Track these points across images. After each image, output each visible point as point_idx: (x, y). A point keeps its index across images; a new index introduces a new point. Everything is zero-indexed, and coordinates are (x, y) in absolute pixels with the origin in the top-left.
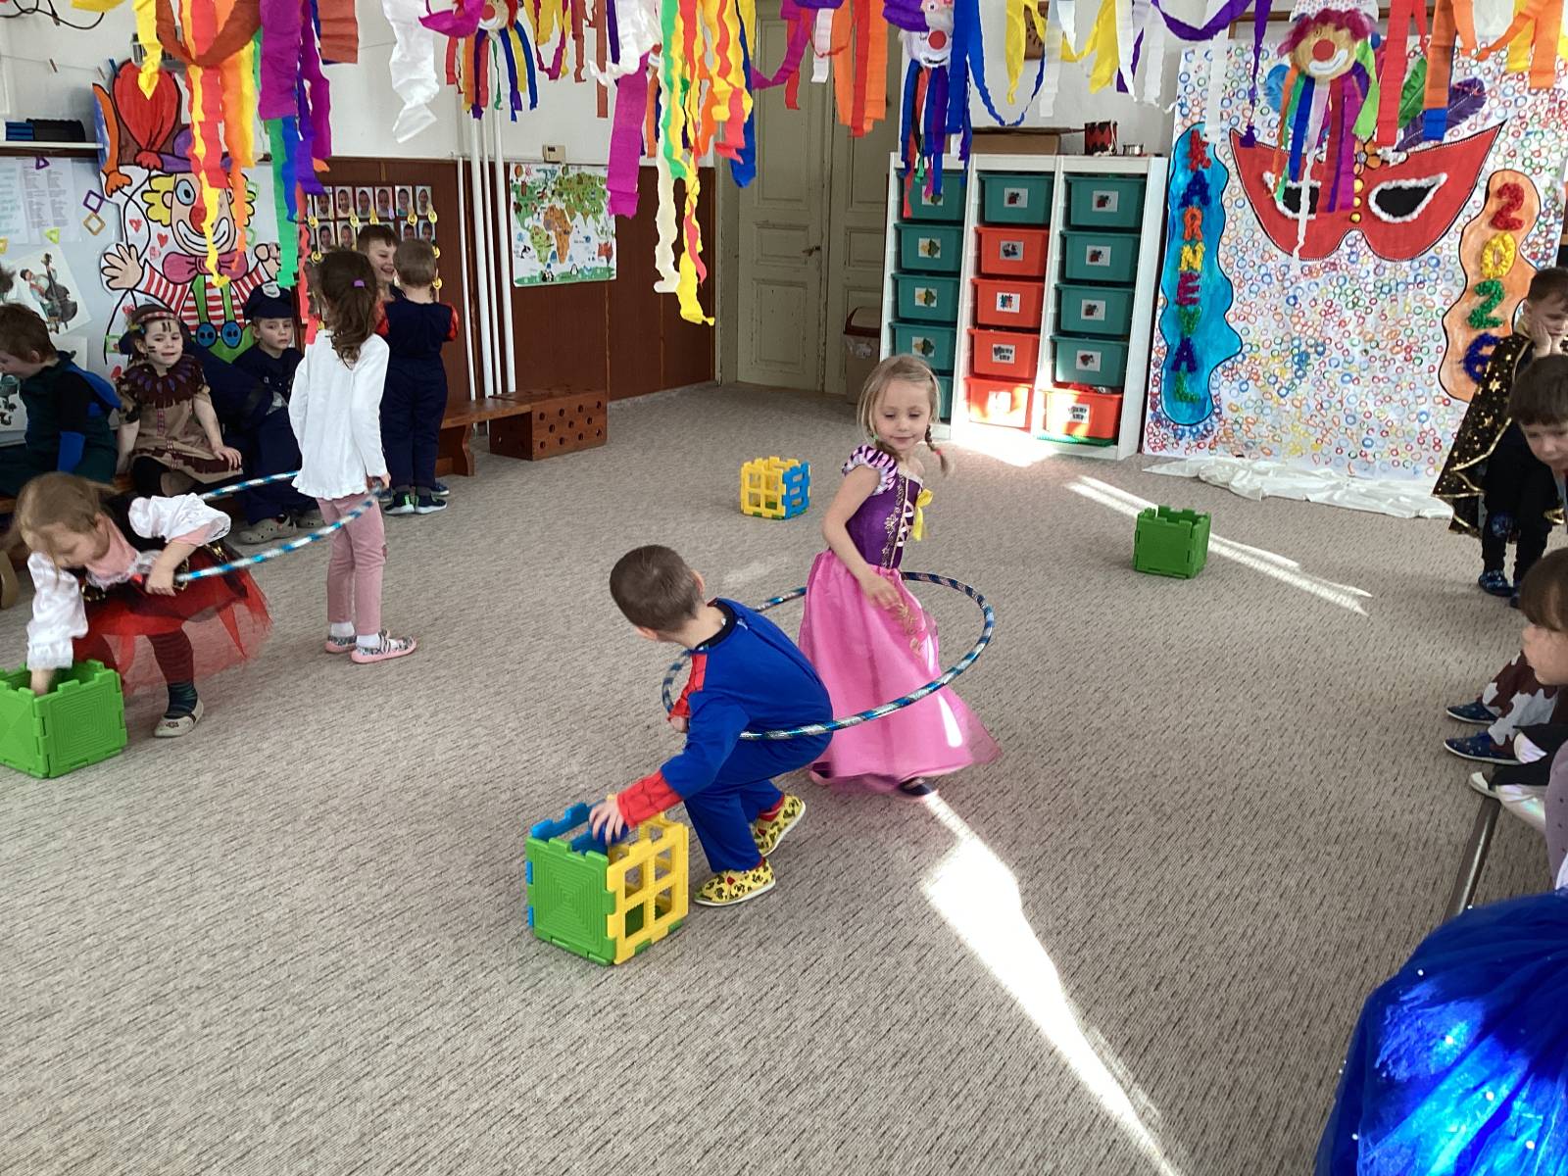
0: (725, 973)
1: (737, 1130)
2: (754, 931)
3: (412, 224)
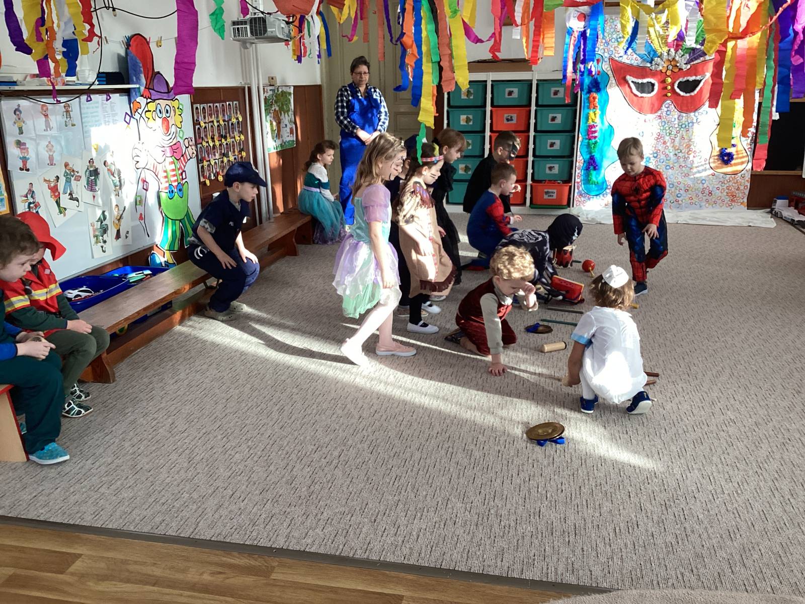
3: (234, 122)
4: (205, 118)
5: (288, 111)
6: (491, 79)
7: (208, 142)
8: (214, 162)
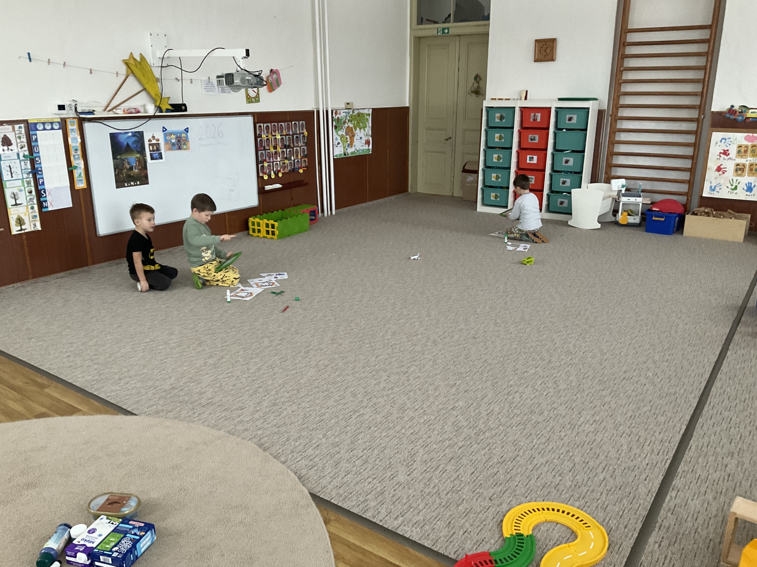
0: (455, 400)
1: (469, 443)
2: (462, 388)
3: (298, 136)
4: (268, 133)
5: (364, 127)
7: (269, 149)
8: (275, 163)
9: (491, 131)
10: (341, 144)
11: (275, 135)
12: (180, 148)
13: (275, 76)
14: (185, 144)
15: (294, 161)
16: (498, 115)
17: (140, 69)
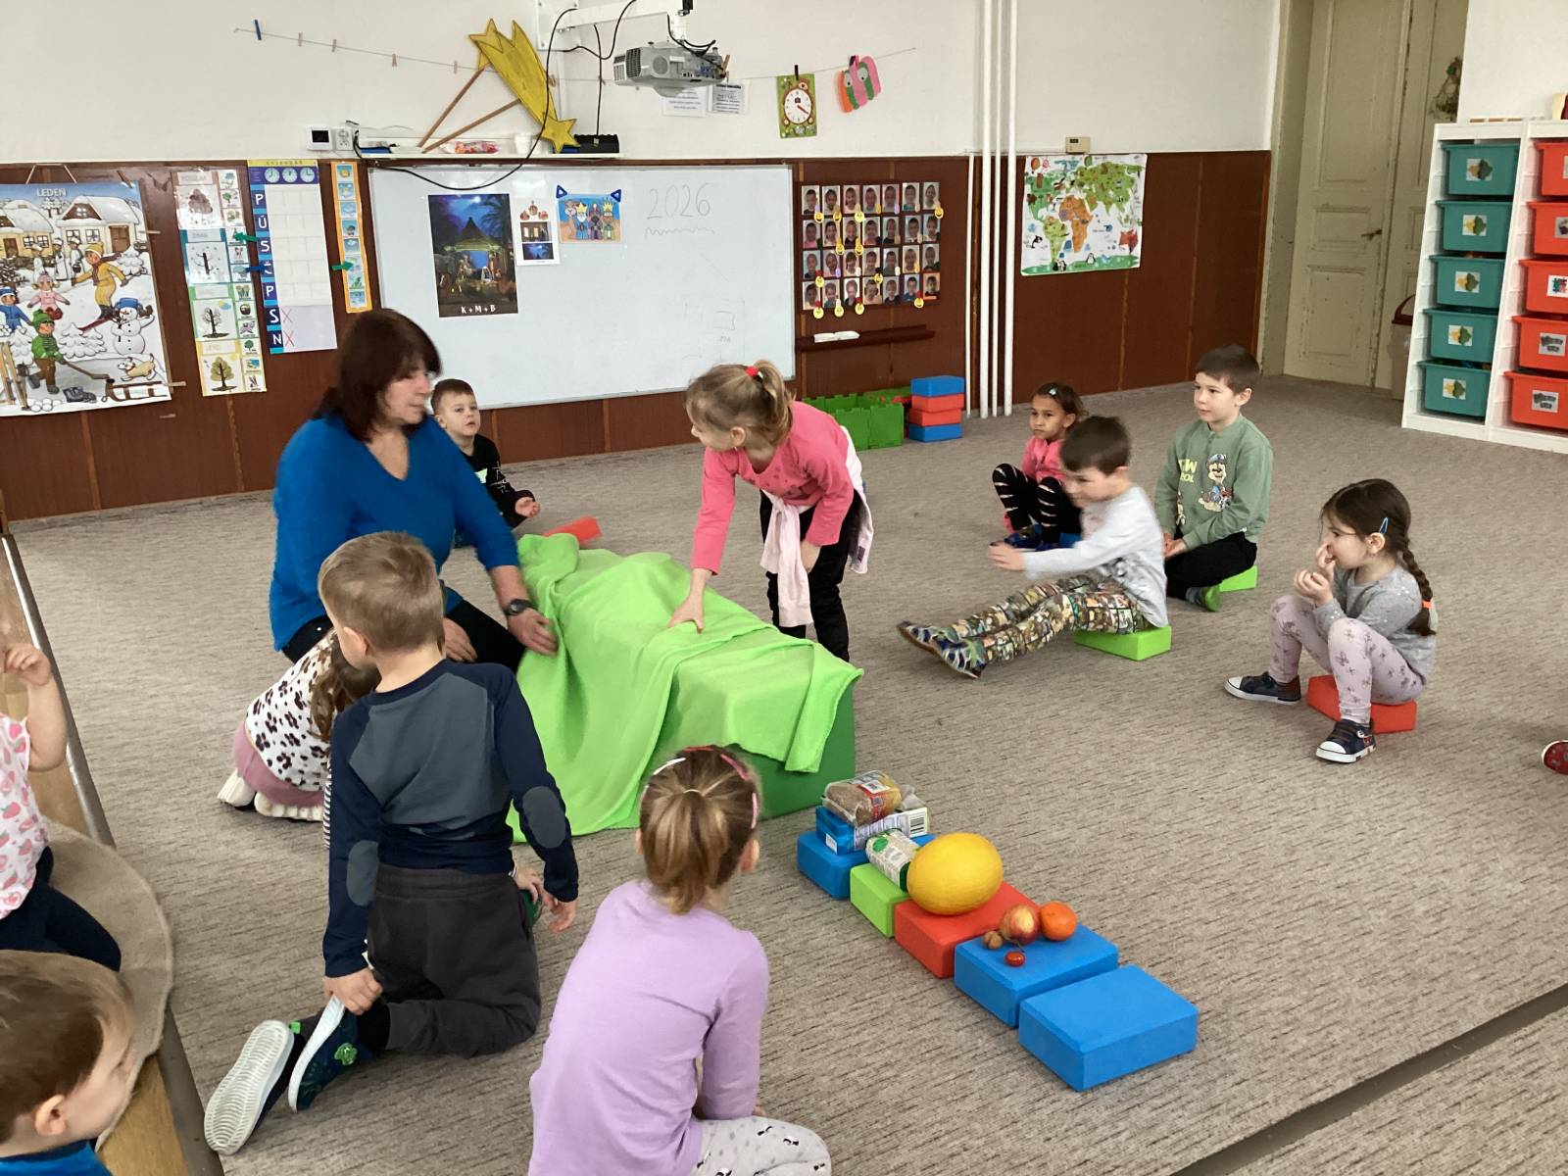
3: (918, 218)
4: (831, 208)
5: (1121, 201)
6: (1530, 135)
7: (834, 248)
8: (846, 281)
9: (1454, 208)
10: (1046, 241)
11: (853, 215)
12: (596, 236)
13: (862, 73)
14: (609, 227)
15: (902, 276)
16: (1473, 162)
17: (509, 57)
